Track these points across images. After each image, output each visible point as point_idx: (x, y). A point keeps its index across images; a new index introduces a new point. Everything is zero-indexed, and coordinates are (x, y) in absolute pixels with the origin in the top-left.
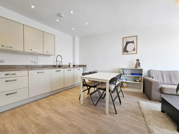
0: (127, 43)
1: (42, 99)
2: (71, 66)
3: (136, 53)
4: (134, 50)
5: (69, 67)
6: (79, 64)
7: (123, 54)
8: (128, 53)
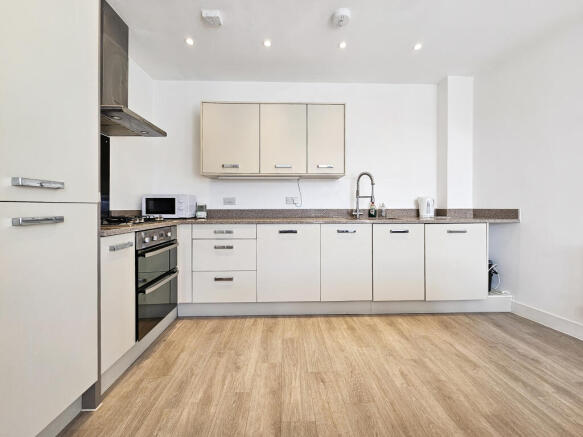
1: (290, 316)
2: (428, 214)
5: (415, 219)
6: (471, 206)
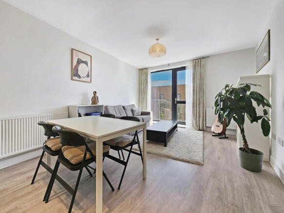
0: (79, 62)
3: (90, 81)
4: (88, 76)
7: (72, 79)
8: (81, 79)
